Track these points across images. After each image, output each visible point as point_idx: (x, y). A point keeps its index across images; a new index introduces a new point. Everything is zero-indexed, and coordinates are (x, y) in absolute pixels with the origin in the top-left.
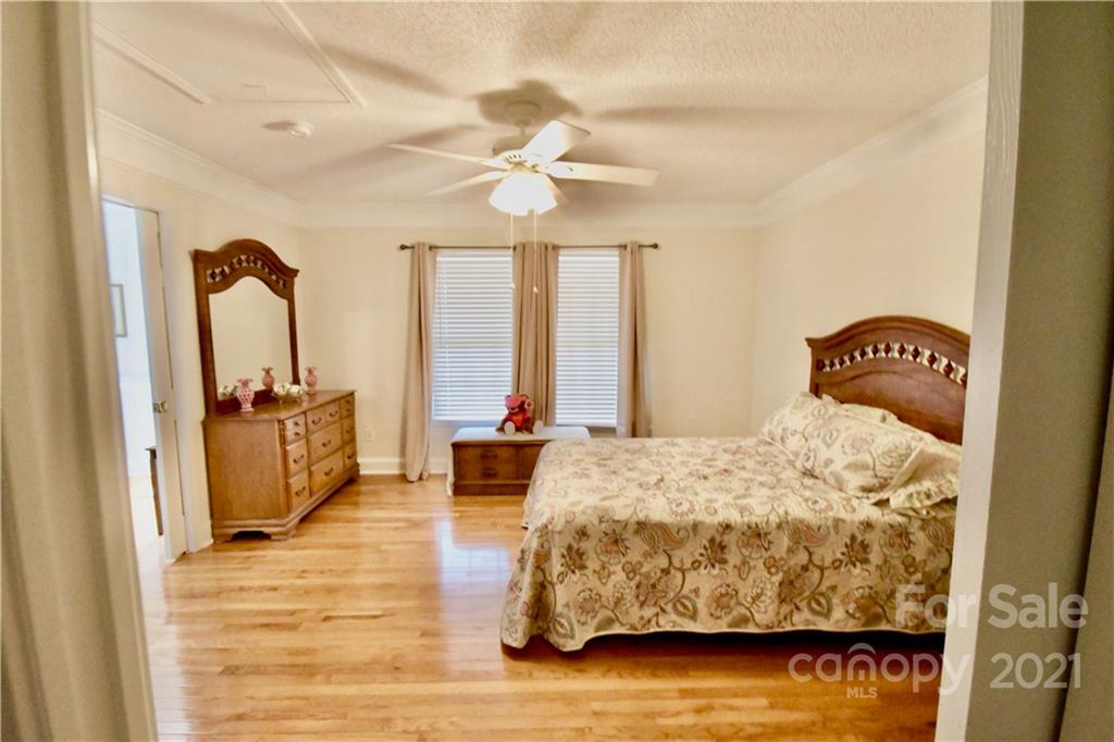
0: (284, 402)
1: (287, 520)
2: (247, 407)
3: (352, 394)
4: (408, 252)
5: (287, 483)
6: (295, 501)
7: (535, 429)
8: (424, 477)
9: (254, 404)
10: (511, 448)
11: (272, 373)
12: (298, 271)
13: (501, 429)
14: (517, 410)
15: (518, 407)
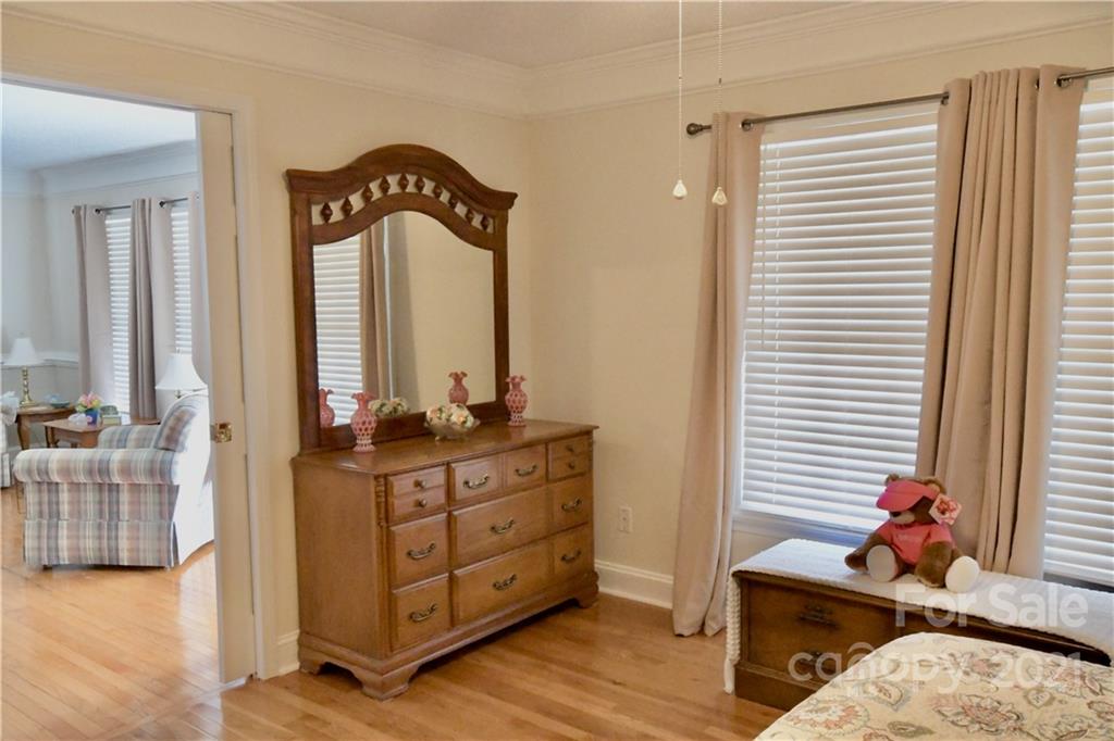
0: (444, 439)
1: (389, 662)
2: (365, 443)
3: (587, 433)
4: (704, 137)
5: (390, 594)
6: (405, 630)
7: (952, 576)
8: (709, 632)
9: (377, 440)
10: (873, 615)
11: (465, 382)
12: (515, 196)
13: (856, 561)
14: (908, 518)
15: (912, 510)
